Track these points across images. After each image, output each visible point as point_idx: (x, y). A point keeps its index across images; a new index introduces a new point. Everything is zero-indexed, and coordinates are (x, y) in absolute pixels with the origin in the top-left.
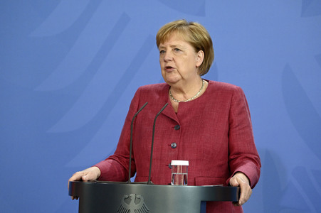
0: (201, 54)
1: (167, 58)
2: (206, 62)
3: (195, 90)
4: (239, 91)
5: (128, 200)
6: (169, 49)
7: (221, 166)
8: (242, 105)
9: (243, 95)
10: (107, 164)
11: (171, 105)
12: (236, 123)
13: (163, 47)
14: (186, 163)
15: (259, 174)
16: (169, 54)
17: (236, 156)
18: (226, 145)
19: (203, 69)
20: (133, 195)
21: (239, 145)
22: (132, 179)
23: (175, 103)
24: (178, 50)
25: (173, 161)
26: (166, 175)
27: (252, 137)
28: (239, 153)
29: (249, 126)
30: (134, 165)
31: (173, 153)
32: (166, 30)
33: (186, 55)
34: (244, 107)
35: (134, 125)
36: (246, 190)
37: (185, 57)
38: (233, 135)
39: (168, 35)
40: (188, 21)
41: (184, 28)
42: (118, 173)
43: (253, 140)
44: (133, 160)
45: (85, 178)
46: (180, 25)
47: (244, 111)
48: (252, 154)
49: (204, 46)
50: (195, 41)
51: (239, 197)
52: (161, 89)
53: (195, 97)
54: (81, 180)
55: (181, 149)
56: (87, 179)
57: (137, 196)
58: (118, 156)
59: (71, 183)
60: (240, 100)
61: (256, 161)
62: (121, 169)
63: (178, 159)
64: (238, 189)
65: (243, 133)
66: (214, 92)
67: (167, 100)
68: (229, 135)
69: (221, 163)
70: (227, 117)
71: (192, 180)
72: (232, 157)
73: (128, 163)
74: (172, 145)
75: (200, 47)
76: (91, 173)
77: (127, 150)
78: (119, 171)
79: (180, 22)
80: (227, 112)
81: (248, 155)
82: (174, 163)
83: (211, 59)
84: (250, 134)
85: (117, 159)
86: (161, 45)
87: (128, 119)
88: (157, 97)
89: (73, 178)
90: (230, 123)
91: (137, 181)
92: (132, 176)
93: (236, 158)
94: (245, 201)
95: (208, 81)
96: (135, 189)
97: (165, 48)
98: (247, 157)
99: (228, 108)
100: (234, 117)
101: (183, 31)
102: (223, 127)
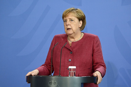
0: (81, 22)
1: (67, 24)
2: (83, 25)
3: (79, 37)
4: (97, 37)
5: (51, 83)
6: (68, 20)
7: (89, 69)
8: (98, 43)
9: (98, 39)
10: (42, 68)
11: (69, 43)
12: (95, 51)
13: (65, 19)
14: (75, 67)
15: (105, 72)
16: (68, 22)
17: (96, 64)
18: (91, 60)
19: (82, 28)
20: (53, 81)
21: (97, 60)
22: (52, 74)
23: (70, 42)
24: (72, 20)
25: (69, 67)
26: (66, 73)
27: (102, 57)
28: (97, 63)
29: (101, 52)
30: (53, 68)
31: (70, 63)
32: (67, 12)
33: (75, 22)
34: (99, 44)
35: (53, 52)
36: (100, 78)
37: (75, 23)
38: (94, 55)
39: (68, 14)
40: (75, 8)
41: (74, 11)
42: (46, 72)
43: (103, 58)
44: (53, 66)
45: (33, 74)
46: (73, 10)
47: (99, 45)
48: (102, 63)
49: (82, 19)
50: (79, 17)
51: (97, 81)
52: (64, 36)
53: (79, 40)
54: (31, 75)
55: (73, 62)
56: (34, 75)
57: (55, 82)
58: (46, 64)
59: (27, 77)
60: (97, 41)
61: (104, 66)
62: (47, 70)
63: (71, 65)
64: (97, 78)
65: (98, 55)
66: (87, 38)
67: (67, 41)
68: (93, 55)
69: (89, 67)
70: (92, 48)
71: (77, 75)
72: (94, 65)
73: (51, 68)
74: (69, 60)
75: (81, 19)
76: (35, 72)
77: (50, 62)
78: (47, 71)
79: (72, 9)
80: (92, 46)
81: (101, 64)
82: (70, 67)
83: (85, 24)
84: (101, 55)
85: (46, 66)
86: (65, 18)
87: (50, 49)
88: (63, 39)
89: (28, 75)
90: (93, 50)
91: (54, 75)
92: (52, 73)
93: (96, 65)
94: (100, 83)
95: (84, 33)
96: (54, 78)
97: (67, 20)
98: (100, 65)
99: (92, 44)
100: (95, 48)
101: (74, 13)
102: (90, 52)
